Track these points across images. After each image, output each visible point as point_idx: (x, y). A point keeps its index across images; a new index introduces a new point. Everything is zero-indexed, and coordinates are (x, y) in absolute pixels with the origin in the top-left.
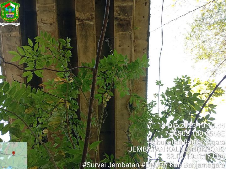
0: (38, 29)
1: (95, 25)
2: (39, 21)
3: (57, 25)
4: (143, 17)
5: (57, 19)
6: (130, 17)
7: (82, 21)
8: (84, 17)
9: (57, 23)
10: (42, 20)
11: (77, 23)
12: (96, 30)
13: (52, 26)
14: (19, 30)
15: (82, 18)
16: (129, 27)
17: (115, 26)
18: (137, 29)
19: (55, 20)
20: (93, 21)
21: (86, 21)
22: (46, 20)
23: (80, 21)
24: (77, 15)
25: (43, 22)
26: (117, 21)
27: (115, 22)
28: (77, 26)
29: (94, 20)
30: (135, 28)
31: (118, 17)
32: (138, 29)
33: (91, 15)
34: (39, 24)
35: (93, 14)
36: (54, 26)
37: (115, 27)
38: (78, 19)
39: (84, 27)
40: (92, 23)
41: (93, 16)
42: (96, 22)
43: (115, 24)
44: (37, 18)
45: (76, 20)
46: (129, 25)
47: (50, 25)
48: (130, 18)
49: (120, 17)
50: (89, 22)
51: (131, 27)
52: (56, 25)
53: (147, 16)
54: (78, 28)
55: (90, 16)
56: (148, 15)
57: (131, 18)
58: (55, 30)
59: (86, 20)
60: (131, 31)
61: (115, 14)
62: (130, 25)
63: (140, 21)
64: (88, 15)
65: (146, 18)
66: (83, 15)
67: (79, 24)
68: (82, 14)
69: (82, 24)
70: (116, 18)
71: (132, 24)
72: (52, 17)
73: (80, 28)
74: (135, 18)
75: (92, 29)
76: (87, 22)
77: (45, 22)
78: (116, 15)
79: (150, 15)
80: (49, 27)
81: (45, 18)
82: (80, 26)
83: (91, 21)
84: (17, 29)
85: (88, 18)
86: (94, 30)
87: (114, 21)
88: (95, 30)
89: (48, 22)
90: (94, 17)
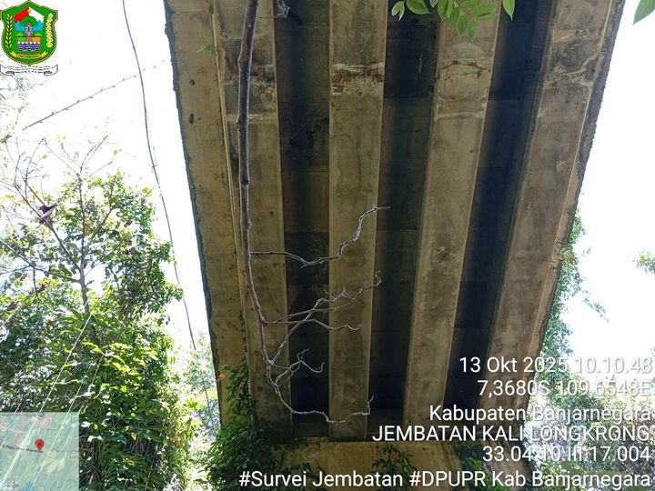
0: (493, 50)
1: (331, 59)
2: (487, 71)
3: (440, 58)
4: (193, 82)
5: (437, 75)
6: (231, 82)
7: (367, 73)
8: (361, 82)
9: (439, 66)
10: (479, 74)
11: (382, 65)
12: (328, 45)
13: (453, 57)
14: (548, 48)
15: (368, 80)
16: (230, 55)
17: (271, 57)
18: (208, 48)
19: (443, 74)
20: (336, 72)
21: (355, 70)
22: (466, 74)
23: (372, 73)
24: (379, 89)
25: (476, 70)
26: (267, 70)
27: (272, 69)
28: (382, 57)
29: (332, 74)
30: (214, 52)
31: (264, 84)
32: (202, 48)
33: (340, 89)
34: (488, 62)
35: (336, 91)
36: (448, 57)
37: (271, 54)
38: (377, 76)
39: (361, 54)
40: (340, 66)
41: (335, 86)
42: (328, 70)
43: (271, 62)
44: (492, 80)
45: (383, 74)
46: (231, 61)
47: (459, 60)
48: (231, 79)
49: (258, 84)
50: (346, 68)
51: (224, 53)
52: (442, 60)
53: (182, 86)
54: (380, 52)
55: (343, 86)
56: (181, 90)
57: (226, 80)
58: (446, 45)
59: (355, 75)
60: (223, 42)
61: (272, 91)
62: (227, 59)
63: (202, 71)
64: (349, 89)
65: (184, 79)
66: (361, 88)
67: (375, 62)
68: (364, 90)
69: (367, 62)
70: (270, 80)
71: (224, 64)
72: (448, 83)
73: (374, 50)
74: (217, 80)
75: (339, 48)
76: (352, 69)
77: (471, 69)
78: (270, 88)
79: (174, 89)
80: (463, 55)
81: (470, 81)
82: (374, 55)
83: (342, 71)
84: (553, 49)
85: (350, 81)
86: (335, 45)
87: (275, 70)
88: (331, 43)
89: (462, 68)
90: (332, 84)
